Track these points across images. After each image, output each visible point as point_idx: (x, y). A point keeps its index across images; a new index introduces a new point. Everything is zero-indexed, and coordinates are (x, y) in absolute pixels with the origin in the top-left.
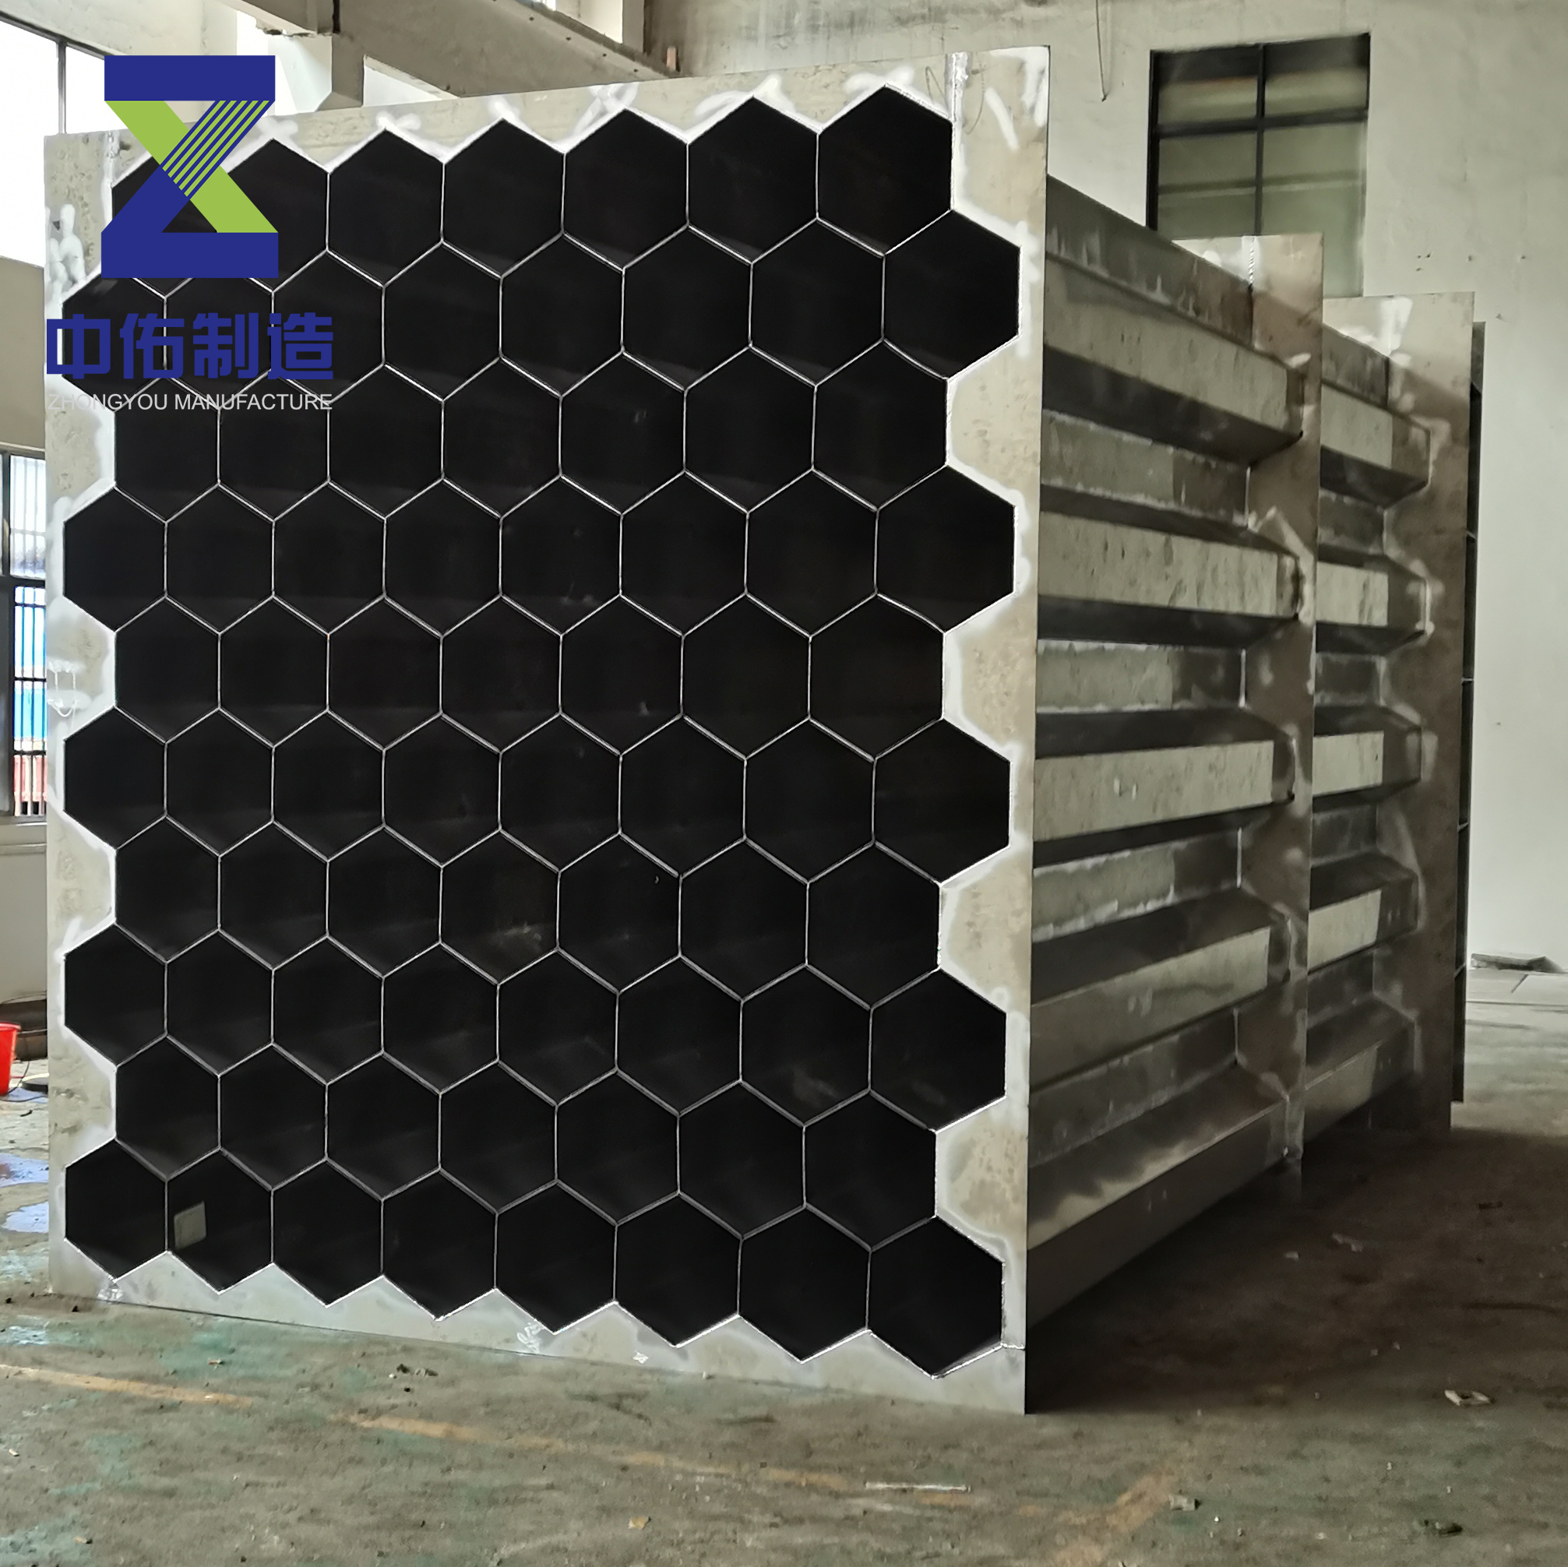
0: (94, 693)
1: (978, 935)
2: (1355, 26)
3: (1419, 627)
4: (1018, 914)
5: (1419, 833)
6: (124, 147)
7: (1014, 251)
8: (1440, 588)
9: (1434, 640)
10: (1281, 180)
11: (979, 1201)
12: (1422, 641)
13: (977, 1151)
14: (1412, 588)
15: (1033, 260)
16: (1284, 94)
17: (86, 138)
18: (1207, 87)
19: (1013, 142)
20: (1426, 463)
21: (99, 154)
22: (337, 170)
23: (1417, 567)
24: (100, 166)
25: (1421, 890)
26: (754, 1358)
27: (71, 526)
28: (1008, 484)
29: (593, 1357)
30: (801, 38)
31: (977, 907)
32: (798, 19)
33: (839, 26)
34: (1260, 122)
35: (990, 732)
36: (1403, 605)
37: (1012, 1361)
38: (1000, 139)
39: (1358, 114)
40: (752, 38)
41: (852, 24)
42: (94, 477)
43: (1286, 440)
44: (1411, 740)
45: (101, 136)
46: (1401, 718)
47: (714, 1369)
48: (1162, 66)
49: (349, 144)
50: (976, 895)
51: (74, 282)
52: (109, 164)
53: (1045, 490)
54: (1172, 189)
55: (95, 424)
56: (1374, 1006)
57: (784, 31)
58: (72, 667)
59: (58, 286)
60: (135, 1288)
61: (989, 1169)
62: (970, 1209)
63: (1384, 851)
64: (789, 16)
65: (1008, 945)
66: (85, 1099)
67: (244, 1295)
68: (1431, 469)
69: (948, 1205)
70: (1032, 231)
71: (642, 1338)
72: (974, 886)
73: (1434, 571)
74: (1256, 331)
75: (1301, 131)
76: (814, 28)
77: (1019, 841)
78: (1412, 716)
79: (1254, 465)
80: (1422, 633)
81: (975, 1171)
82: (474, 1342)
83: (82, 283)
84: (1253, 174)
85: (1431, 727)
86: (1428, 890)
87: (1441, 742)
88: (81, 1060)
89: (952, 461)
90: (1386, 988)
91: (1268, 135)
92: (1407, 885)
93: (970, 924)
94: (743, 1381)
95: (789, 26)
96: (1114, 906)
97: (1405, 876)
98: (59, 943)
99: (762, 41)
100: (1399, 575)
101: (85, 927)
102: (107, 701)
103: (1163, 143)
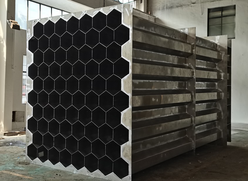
0: (31, 88)
1: (125, 119)
2: (234, 4)
3: (221, 79)
4: (130, 116)
5: (222, 106)
6: (34, 22)
7: (129, 29)
8: (224, 74)
9: (223, 80)
10: (225, 24)
11: (126, 156)
12: (222, 81)
13: (125, 149)
14: (220, 74)
15: (131, 30)
16: (225, 13)
17: (31, 21)
18: (215, 13)
19: (129, 15)
20: (222, 57)
21: (32, 23)
22: (56, 23)
23: (221, 71)
24: (32, 24)
25: (222, 113)
26: (100, 175)
27: (29, 68)
28: (128, 59)
29: (82, 174)
30: (165, 10)
31: (125, 115)
32: (165, 7)
33: (170, 8)
34: (222, 16)
35: (127, 92)
36: (219, 76)
37: (130, 178)
38: (127, 14)
39: (234, 15)
40: (160, 10)
41: (171, 8)
42: (31, 62)
43: (192, 54)
44: (221, 93)
45: (32, 20)
46: (219, 91)
47: (96, 177)
48: (209, 10)
49: (57, 20)
50: (125, 114)
51: (29, 38)
52: (33, 24)
53: (133, 59)
54: (211, 26)
55: (31, 55)
56: (216, 129)
57: (163, 9)
58: (29, 85)
59: (28, 39)
60: (34, 162)
61: (127, 151)
62: (125, 156)
63: (217, 108)
64: (164, 7)
65: (129, 121)
66: (29, 138)
67: (45, 164)
68: (222, 58)
69: (122, 156)
70: (131, 26)
71: (87, 172)
72: (125, 113)
73: (223, 72)
74: (187, 40)
75: (227, 17)
76: (167, 8)
77: (130, 107)
78: (221, 90)
79: (187, 57)
80: (222, 79)
81: (125, 151)
82: (69, 171)
83: (30, 38)
84: (221, 23)
85: (223, 92)
86: (223, 113)
87: (225, 94)
88: (29, 133)
89: (122, 57)
90: (218, 126)
91: (223, 18)
92: (220, 113)
93: (125, 118)
94: (98, 178)
95: (164, 8)
96: (160, 115)
97: (220, 112)
98: (27, 119)
99: (161, 10)
100: (218, 72)
101: (30, 117)
102: (32, 89)
103: (210, 20)
